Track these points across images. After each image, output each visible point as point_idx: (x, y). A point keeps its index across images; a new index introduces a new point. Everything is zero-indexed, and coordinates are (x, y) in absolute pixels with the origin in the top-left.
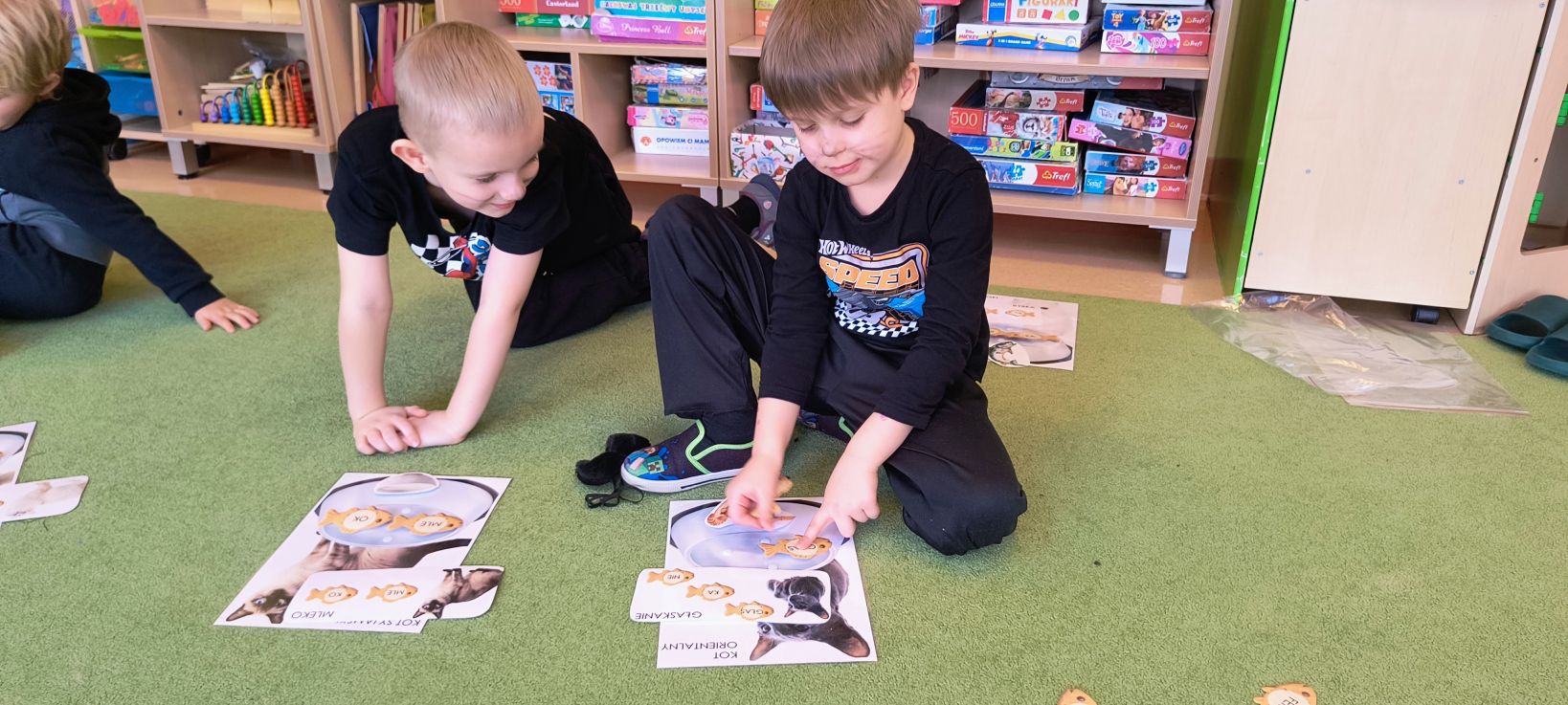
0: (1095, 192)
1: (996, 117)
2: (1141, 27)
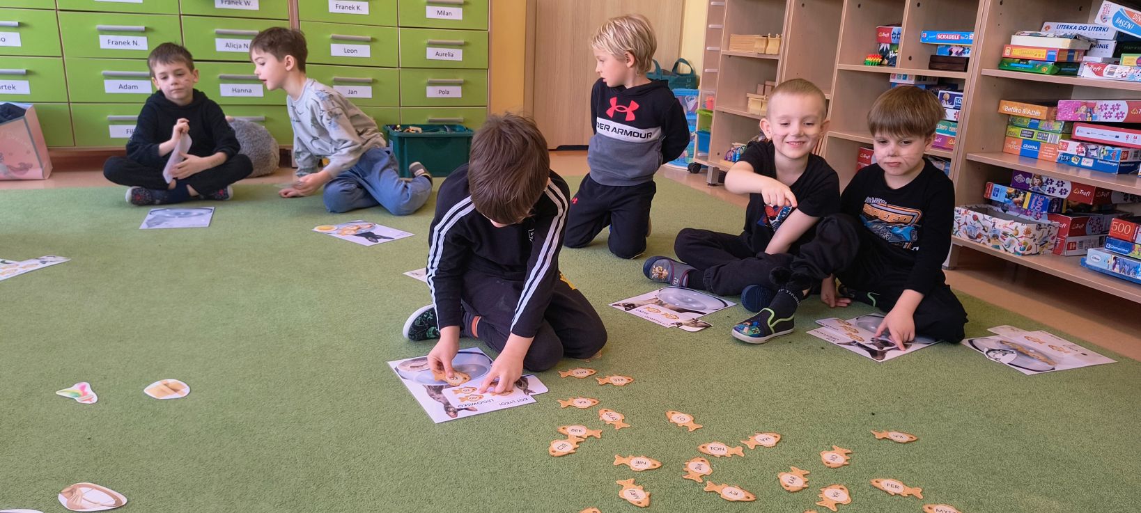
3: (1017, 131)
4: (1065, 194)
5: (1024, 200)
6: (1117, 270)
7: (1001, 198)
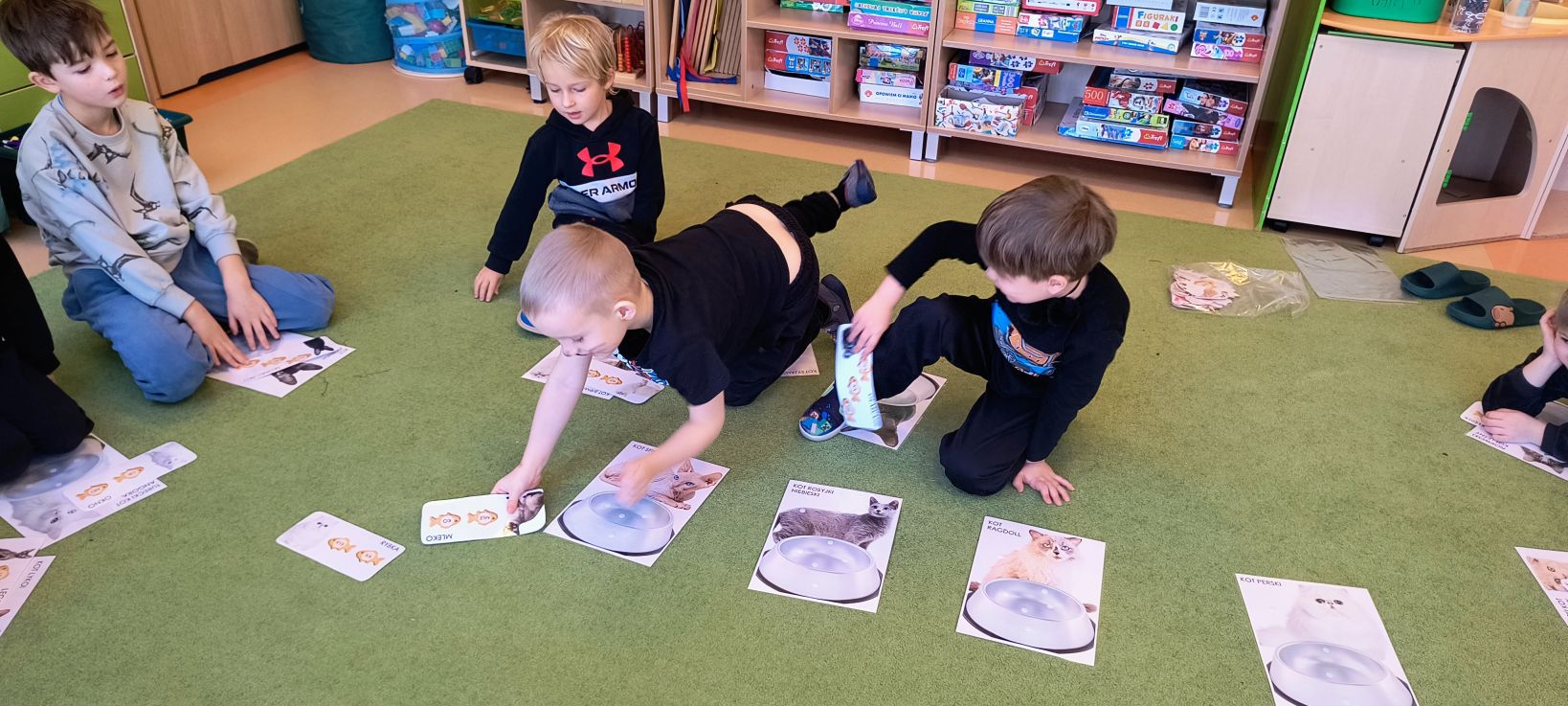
0: (1177, 148)
1: (1116, 95)
2: (1219, 40)
3: (969, 5)
4: (1030, 67)
5: (994, 79)
6: (1106, 136)
7: (969, 79)
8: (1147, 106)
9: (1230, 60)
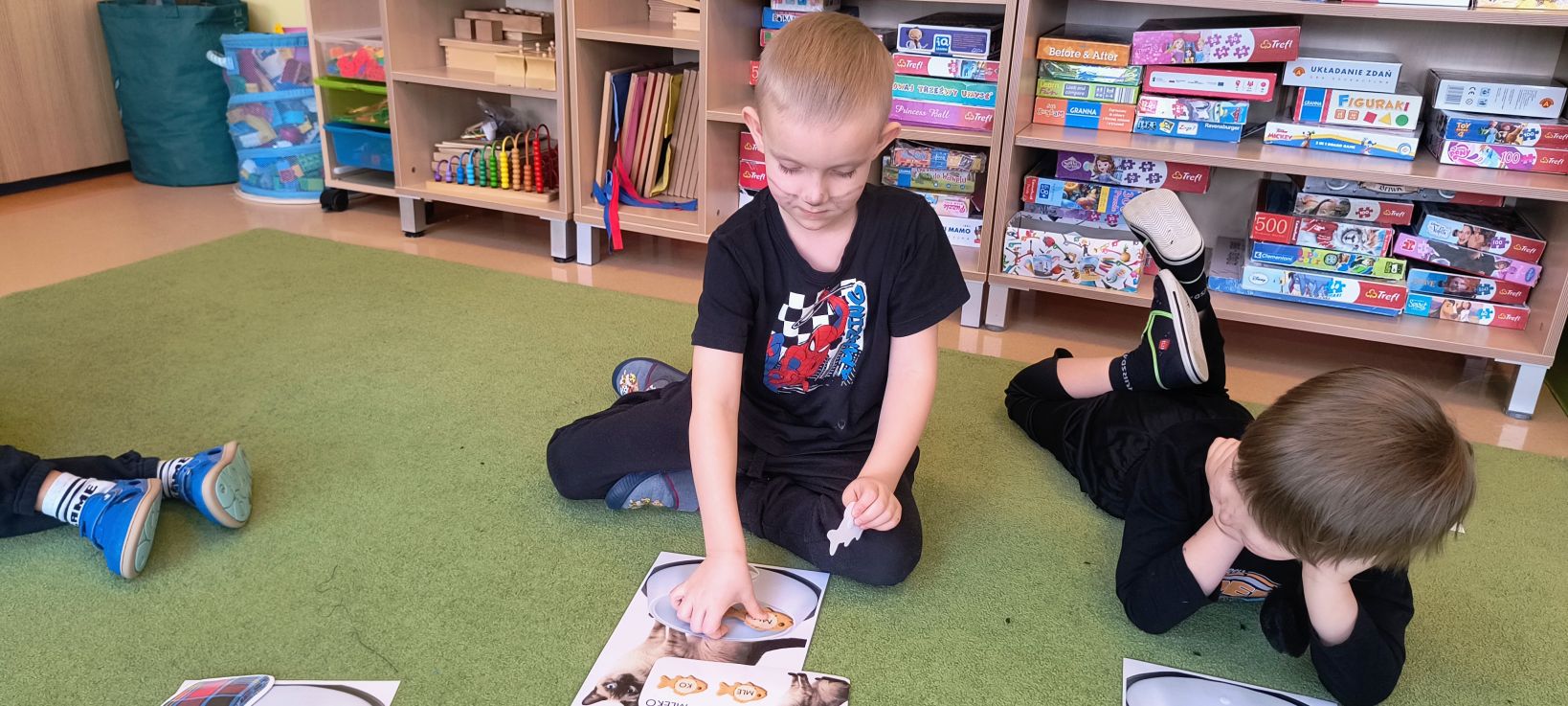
0: (1418, 314)
1: (1309, 226)
2: (1491, 139)
3: (1059, 88)
4: (1157, 181)
5: (1098, 200)
6: (1296, 292)
7: (1055, 199)
8: (1367, 244)
9: (1512, 170)
